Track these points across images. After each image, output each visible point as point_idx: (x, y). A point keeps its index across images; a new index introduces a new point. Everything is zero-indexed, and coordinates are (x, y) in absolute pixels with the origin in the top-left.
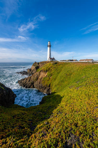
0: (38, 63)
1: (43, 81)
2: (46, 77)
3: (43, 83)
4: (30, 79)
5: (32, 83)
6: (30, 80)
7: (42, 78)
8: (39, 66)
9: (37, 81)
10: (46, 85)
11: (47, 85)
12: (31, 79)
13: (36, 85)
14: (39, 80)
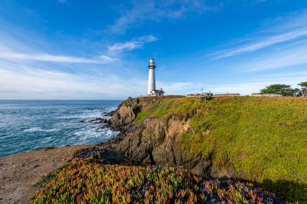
0: (138, 101)
1: (182, 142)
2: (187, 132)
3: (185, 149)
4: (140, 139)
5: (147, 149)
6: (140, 142)
7: (175, 136)
8: (141, 106)
9: (164, 144)
10: (197, 156)
11: (200, 154)
12: (143, 139)
13: (161, 155)
14: (168, 142)
